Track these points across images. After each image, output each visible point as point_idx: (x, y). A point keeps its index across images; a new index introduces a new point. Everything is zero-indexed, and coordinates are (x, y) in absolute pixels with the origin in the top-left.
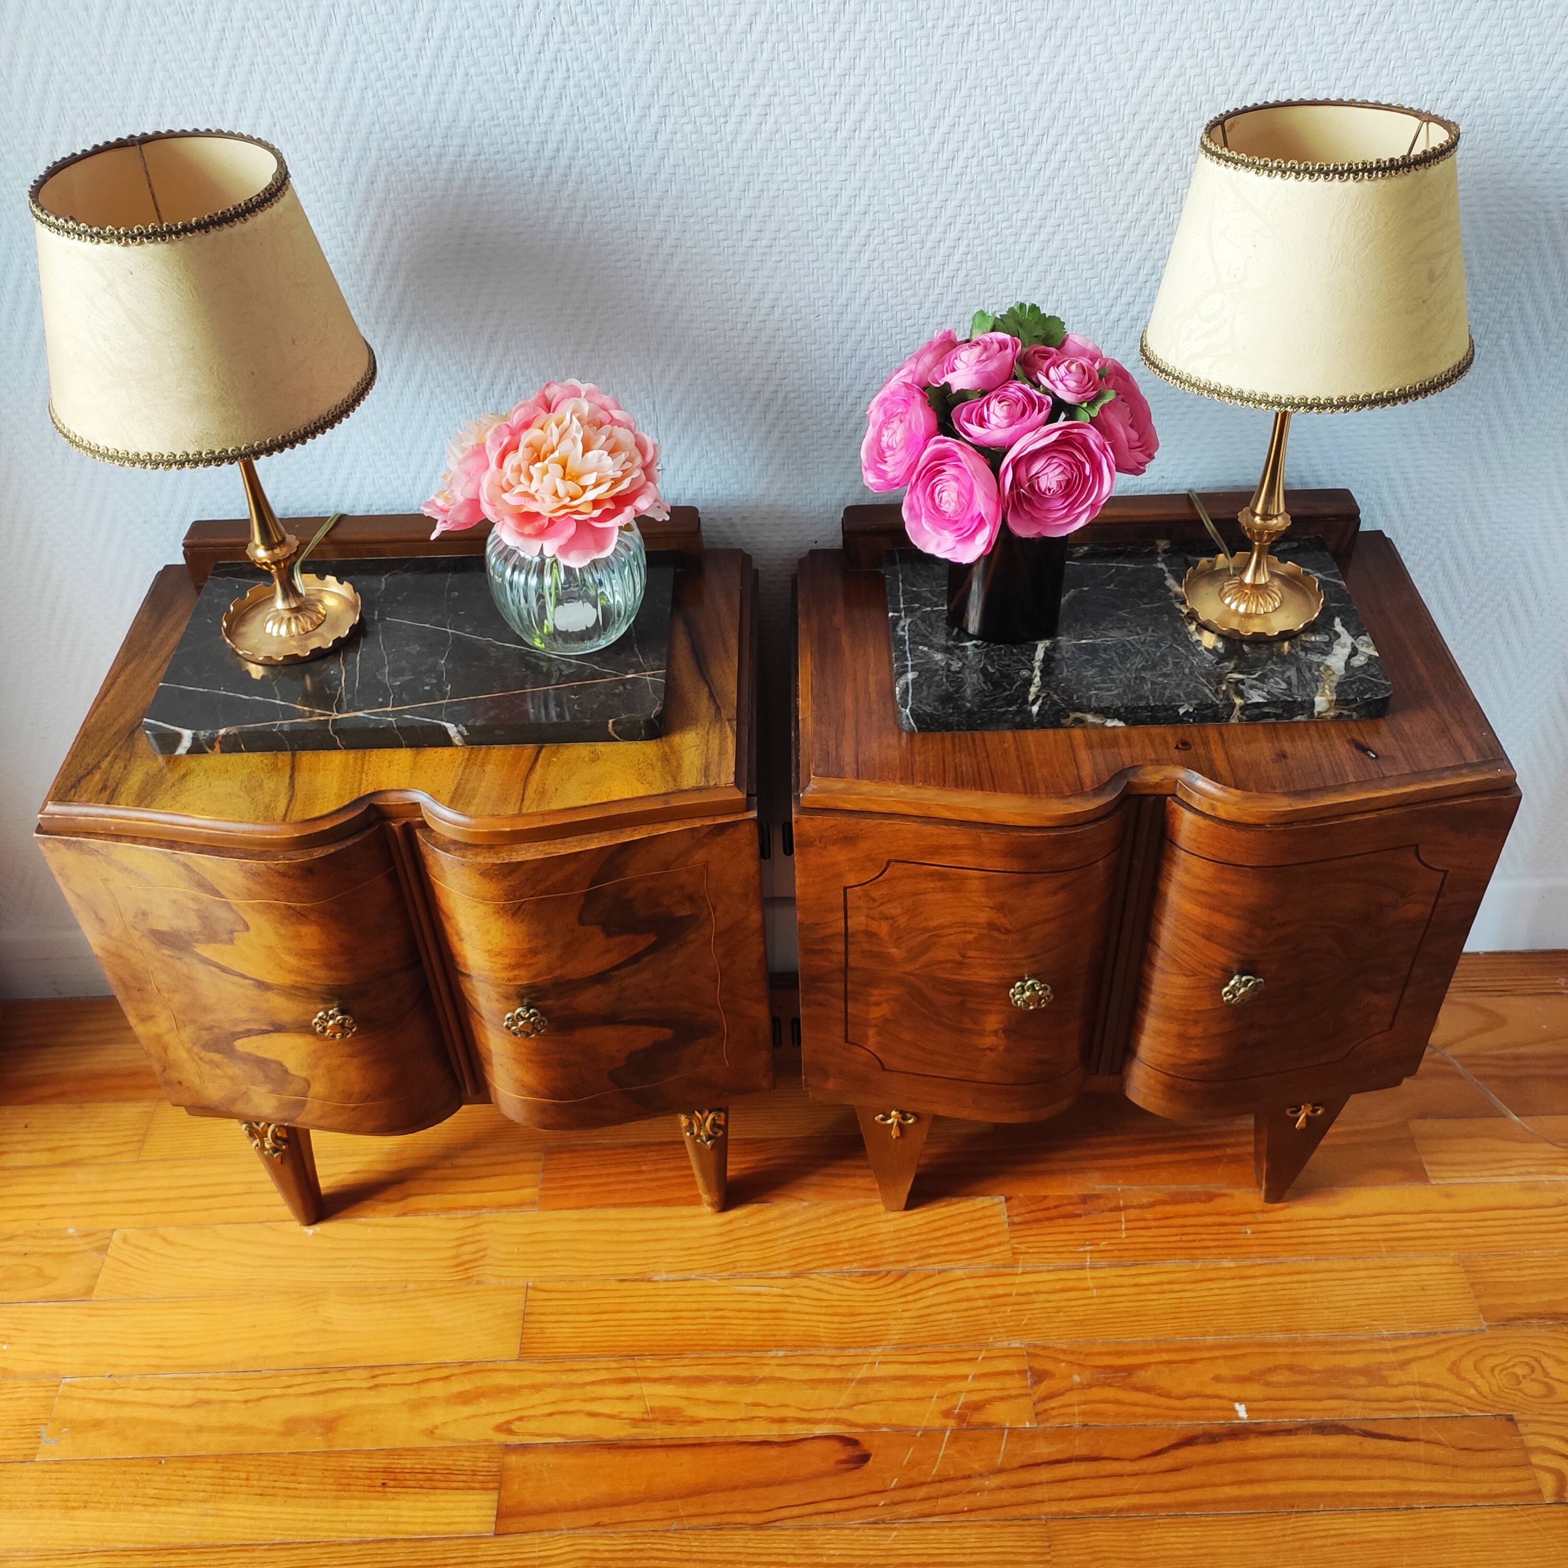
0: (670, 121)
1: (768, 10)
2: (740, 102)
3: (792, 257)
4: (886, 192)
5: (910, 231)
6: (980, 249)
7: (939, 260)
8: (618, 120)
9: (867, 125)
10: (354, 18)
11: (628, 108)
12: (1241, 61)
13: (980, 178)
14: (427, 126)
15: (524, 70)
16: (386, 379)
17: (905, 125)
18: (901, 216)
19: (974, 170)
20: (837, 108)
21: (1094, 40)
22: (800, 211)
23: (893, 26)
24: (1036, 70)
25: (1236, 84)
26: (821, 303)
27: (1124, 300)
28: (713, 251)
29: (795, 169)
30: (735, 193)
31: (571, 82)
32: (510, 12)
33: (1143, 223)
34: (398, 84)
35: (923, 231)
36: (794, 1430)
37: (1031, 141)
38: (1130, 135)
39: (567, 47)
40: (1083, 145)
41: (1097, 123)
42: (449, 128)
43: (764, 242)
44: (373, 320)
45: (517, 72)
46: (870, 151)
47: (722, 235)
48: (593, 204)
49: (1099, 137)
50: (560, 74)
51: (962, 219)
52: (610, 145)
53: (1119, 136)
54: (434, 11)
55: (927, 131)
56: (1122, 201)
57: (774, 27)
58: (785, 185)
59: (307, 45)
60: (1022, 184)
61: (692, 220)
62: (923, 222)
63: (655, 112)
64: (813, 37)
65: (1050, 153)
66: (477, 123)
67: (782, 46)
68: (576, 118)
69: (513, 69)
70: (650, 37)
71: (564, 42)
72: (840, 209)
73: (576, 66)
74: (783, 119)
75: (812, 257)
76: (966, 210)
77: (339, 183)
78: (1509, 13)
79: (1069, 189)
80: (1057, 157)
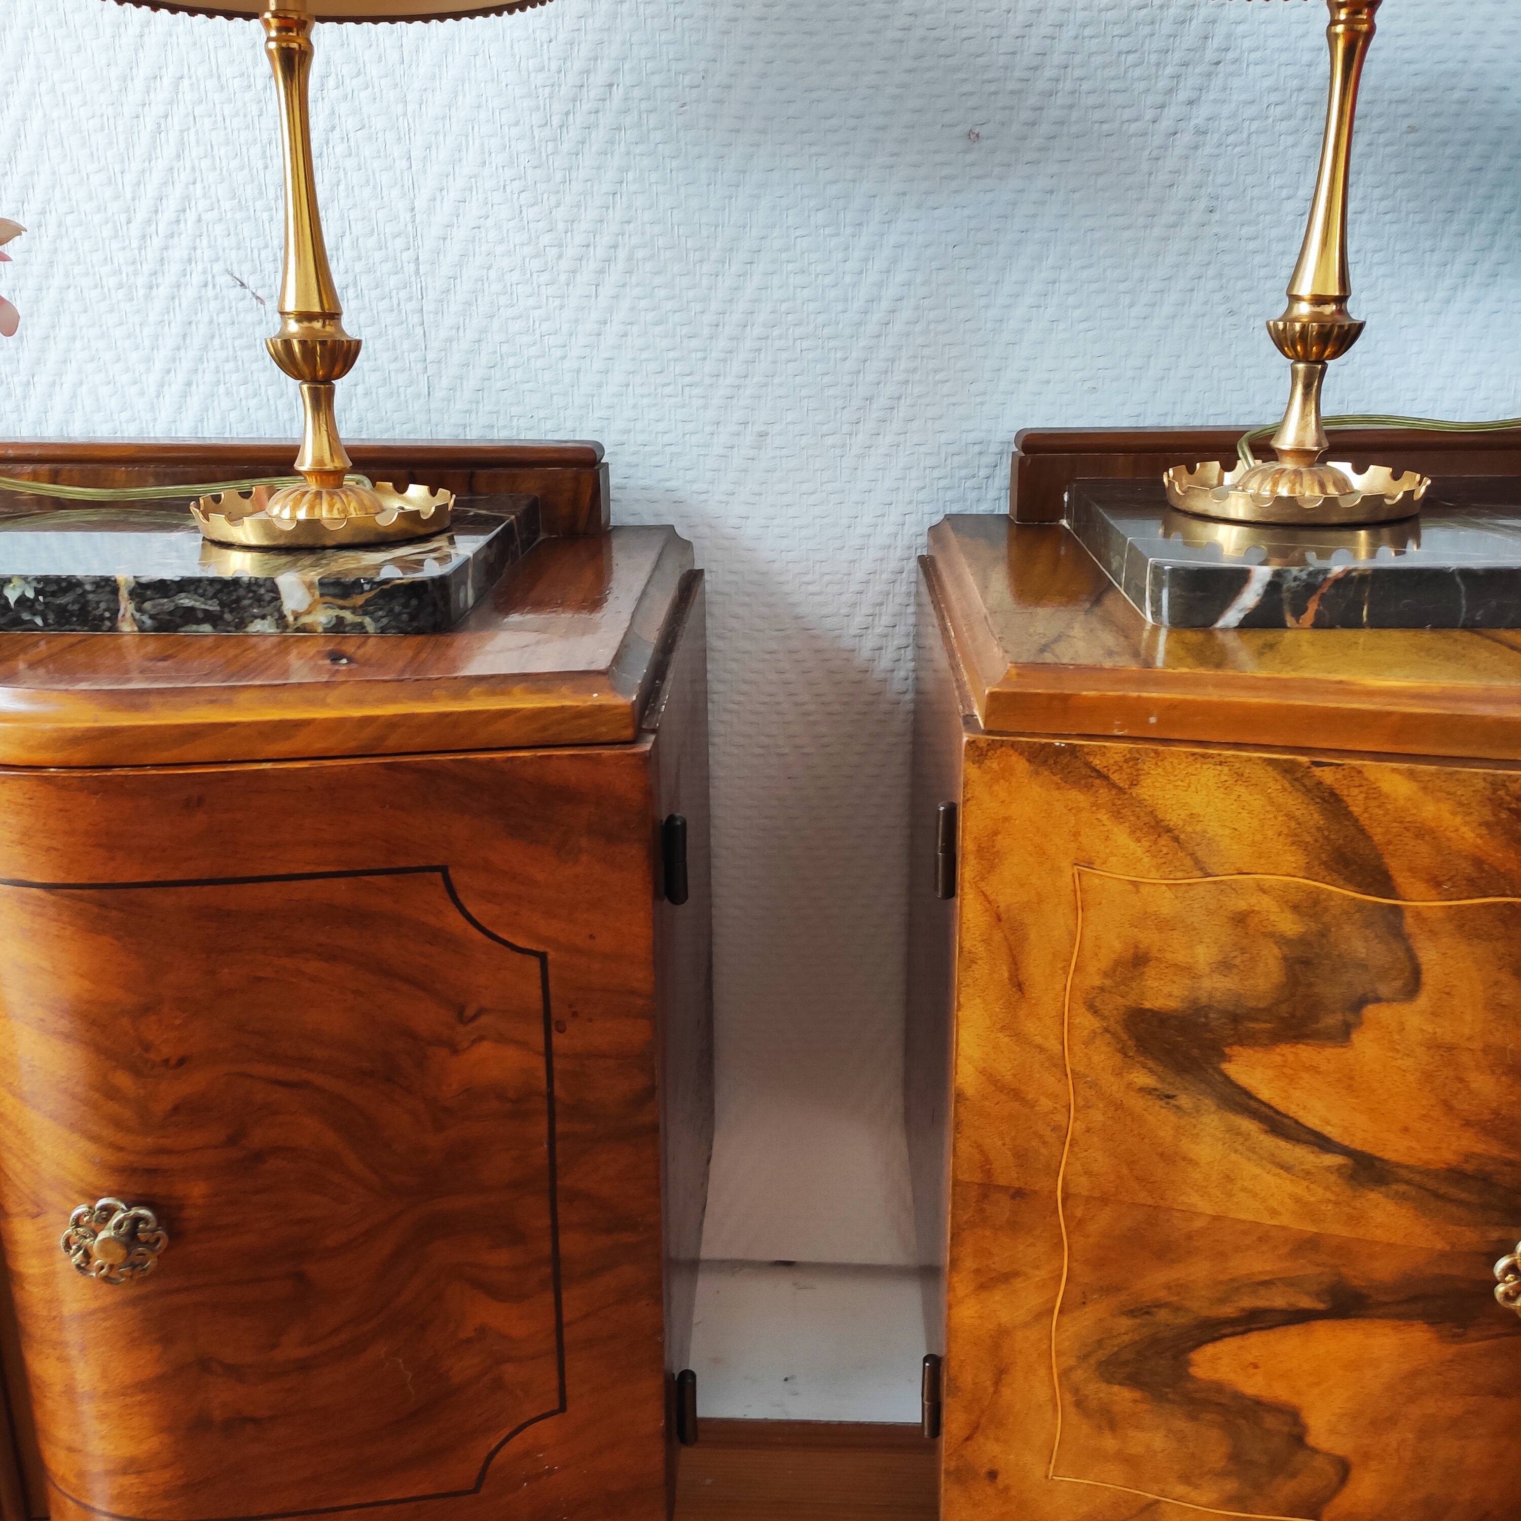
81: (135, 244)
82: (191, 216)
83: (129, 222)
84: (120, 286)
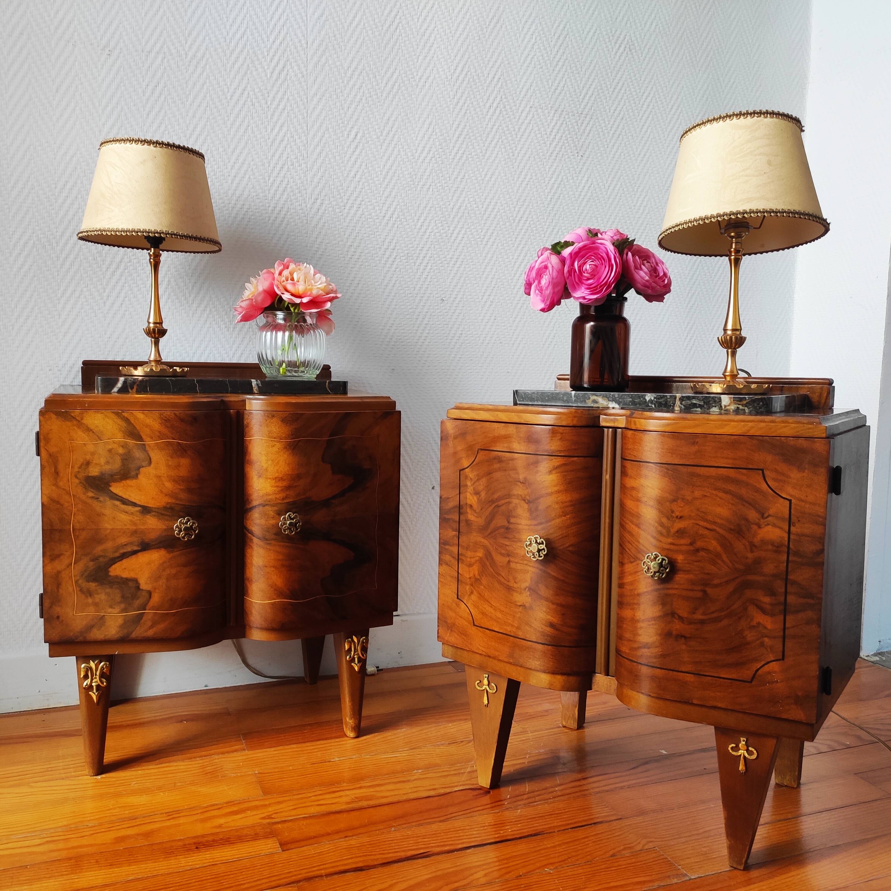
0: (324, 206)
1: (362, 171)
2: (350, 202)
3: (366, 264)
4: (402, 242)
5: (411, 258)
6: (435, 268)
7: (421, 270)
8: (305, 203)
10: (209, 151)
11: (309, 199)
12: (517, 209)
13: (435, 240)
14: (230, 196)
15: (271, 179)
16: (191, 303)
17: (408, 218)
18: (407, 252)
19: (433, 237)
20: (385, 208)
21: (470, 196)
22: (370, 246)
23: (404, 182)
24: (452, 204)
25: (516, 217)
26: (377, 284)
27: (487, 294)
28: (336, 258)
29: (369, 230)
30: (346, 236)
31: (289, 186)
32: (269, 158)
33: (491, 264)
34: (222, 178)
35: (415, 258)
36: (442, 791)
37: (451, 229)
38: (484, 231)
39: (289, 173)
40: (469, 233)
41: (473, 225)
42: (239, 197)
43: (356, 257)
44: (190, 275)
45: (269, 180)
46: (396, 226)
47: (340, 252)
48: (291, 234)
49: (474, 230)
50: (285, 182)
51: (428, 255)
52: (301, 211)
53: (480, 231)
54: (241, 153)
55: (416, 221)
56: (484, 255)
57: (364, 177)
58: (365, 235)
60: (449, 244)
61: (329, 245)
62: (414, 255)
64: (377, 182)
65: (458, 234)
66: (250, 197)
67: (366, 184)
68: (289, 200)
69: (268, 178)
70: (320, 174)
72: (385, 247)
73: (292, 180)
74: (365, 210)
75: (374, 264)
76: (430, 252)
78: (593, 203)
79: (465, 248)
80: (461, 236)
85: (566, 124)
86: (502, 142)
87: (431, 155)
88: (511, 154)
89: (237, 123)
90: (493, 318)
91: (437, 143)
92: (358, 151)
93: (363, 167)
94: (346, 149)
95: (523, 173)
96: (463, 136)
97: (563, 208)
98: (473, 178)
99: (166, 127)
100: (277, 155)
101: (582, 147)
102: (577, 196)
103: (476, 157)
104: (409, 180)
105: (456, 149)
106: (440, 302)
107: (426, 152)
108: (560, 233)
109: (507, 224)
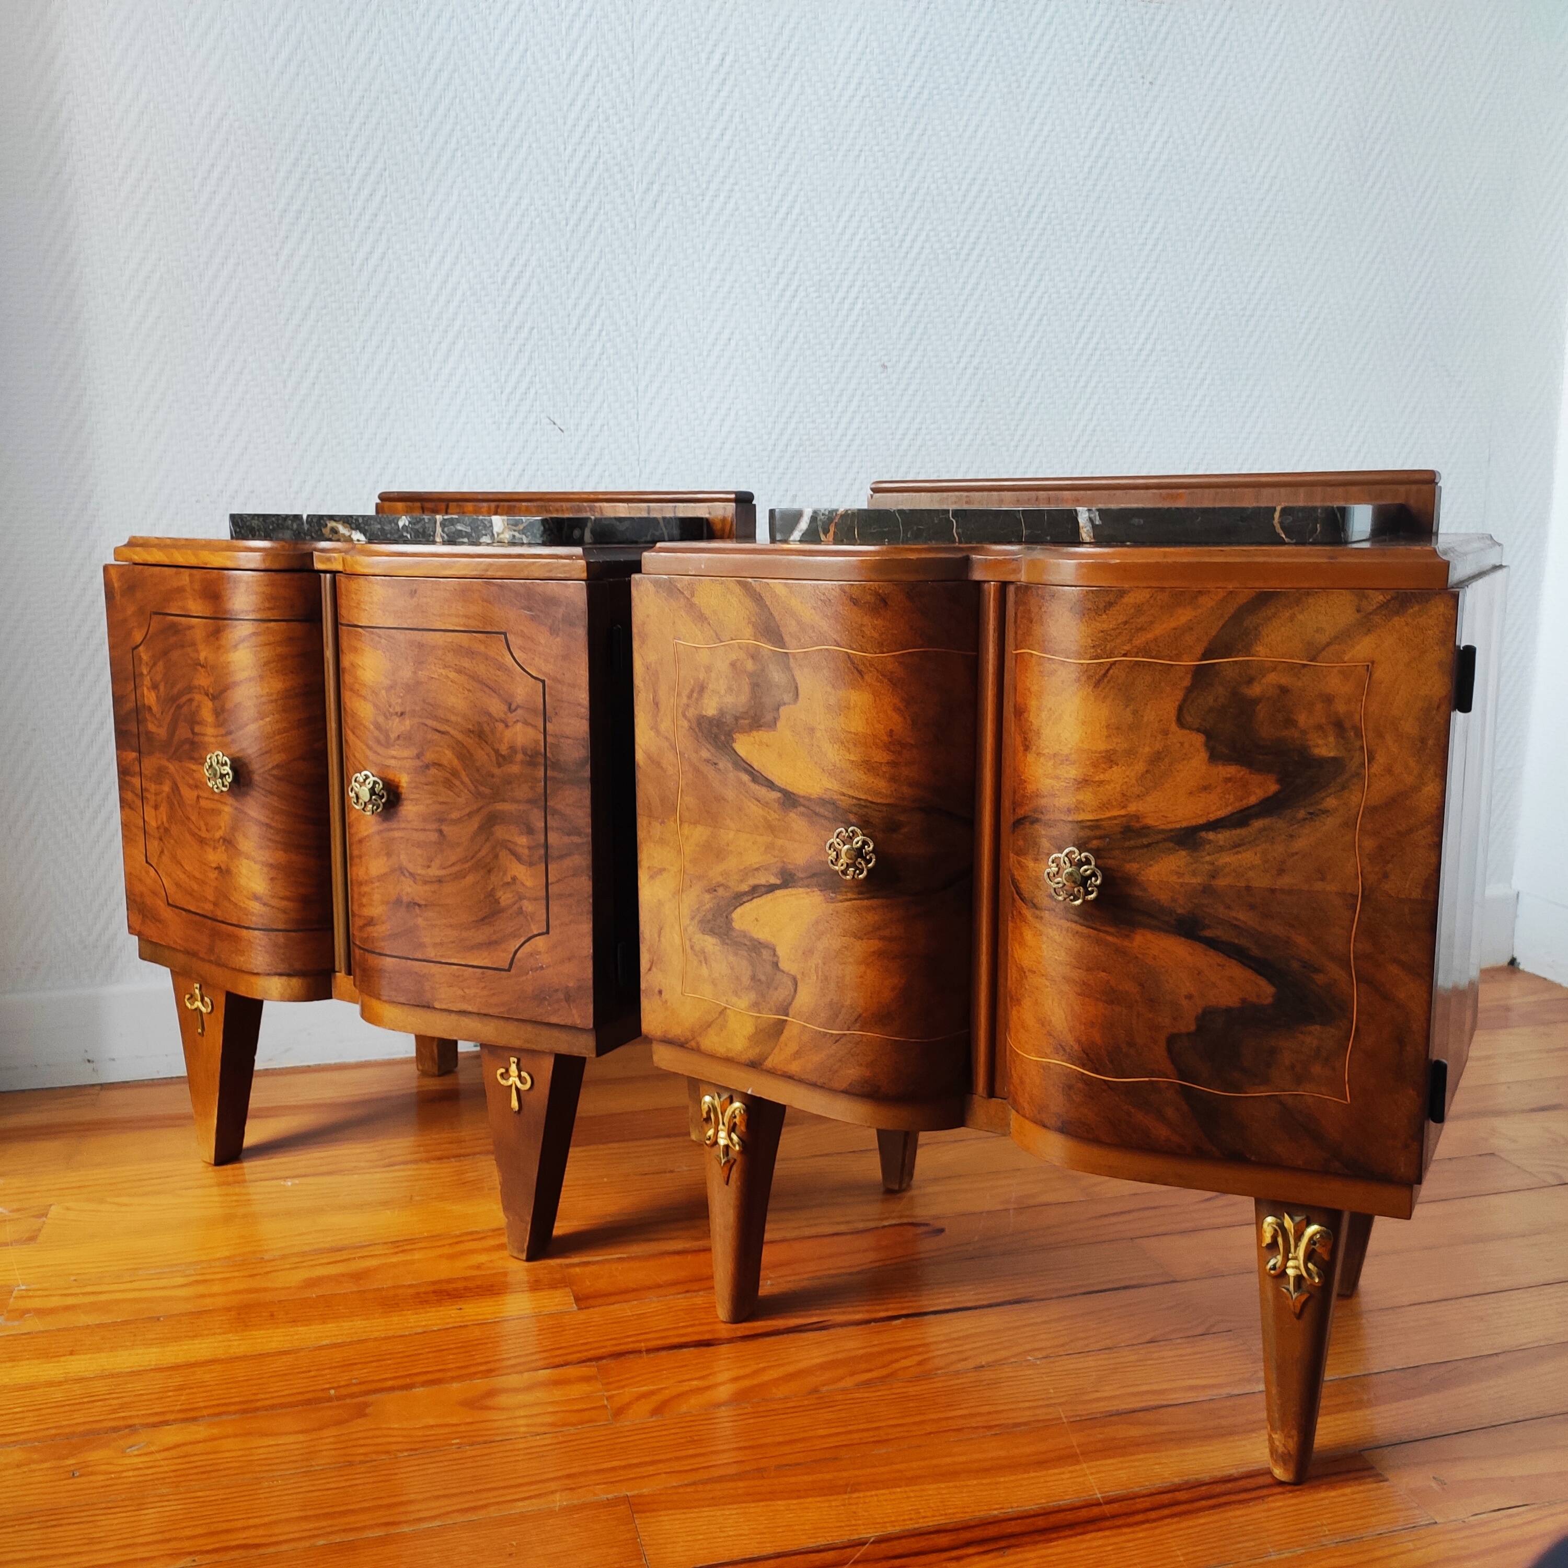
0: (665, 195)
1: (733, 128)
2: (713, 187)
4: (809, 259)
5: (825, 289)
6: (871, 306)
7: (845, 311)
8: (631, 190)
9: (796, 211)
10: (458, 100)
11: (638, 183)
12: (1025, 191)
13: (870, 254)
15: (570, 148)
17: (820, 213)
18: (818, 277)
19: (866, 249)
20: (777, 197)
21: (936, 169)
23: (811, 147)
24: (902, 185)
25: (1023, 206)
27: (968, 353)
31: (601, 160)
32: (565, 108)
33: (975, 297)
35: (834, 289)
37: (901, 232)
38: (962, 234)
39: (601, 136)
40: (934, 238)
41: (941, 224)
45: (565, 149)
46: (797, 229)
49: (943, 234)
50: (594, 154)
51: (858, 283)
53: (955, 234)
54: (514, 101)
55: (834, 219)
56: (961, 280)
57: (737, 138)
59: (421, 114)
60: (897, 261)
62: (833, 284)
63: (656, 187)
64: (762, 148)
65: (914, 241)
67: (742, 152)
68: (602, 186)
69: (563, 147)
70: (657, 136)
71: (599, 132)
72: (777, 269)
73: (605, 150)
74: (741, 202)
76: (861, 277)
77: (424, 218)
79: (927, 268)
80: (918, 245)
81: (504, 404)
82: (533, 391)
83: (502, 393)
84: (494, 423)
85: (1121, 21)
86: (998, 61)
87: (862, 92)
88: (1014, 85)
89: (507, 46)
90: (978, 398)
91: (874, 69)
92: (727, 88)
93: (736, 119)
94: (704, 87)
95: (1037, 121)
96: (923, 53)
97: (1114, 185)
98: (942, 133)
99: (381, 59)
100: (579, 103)
101: (1151, 65)
102: (1141, 162)
103: (948, 92)
104: (822, 141)
105: (910, 78)
106: (880, 370)
107: (852, 86)
108: (1107, 234)
109: (1007, 219)
